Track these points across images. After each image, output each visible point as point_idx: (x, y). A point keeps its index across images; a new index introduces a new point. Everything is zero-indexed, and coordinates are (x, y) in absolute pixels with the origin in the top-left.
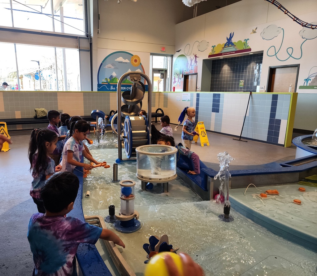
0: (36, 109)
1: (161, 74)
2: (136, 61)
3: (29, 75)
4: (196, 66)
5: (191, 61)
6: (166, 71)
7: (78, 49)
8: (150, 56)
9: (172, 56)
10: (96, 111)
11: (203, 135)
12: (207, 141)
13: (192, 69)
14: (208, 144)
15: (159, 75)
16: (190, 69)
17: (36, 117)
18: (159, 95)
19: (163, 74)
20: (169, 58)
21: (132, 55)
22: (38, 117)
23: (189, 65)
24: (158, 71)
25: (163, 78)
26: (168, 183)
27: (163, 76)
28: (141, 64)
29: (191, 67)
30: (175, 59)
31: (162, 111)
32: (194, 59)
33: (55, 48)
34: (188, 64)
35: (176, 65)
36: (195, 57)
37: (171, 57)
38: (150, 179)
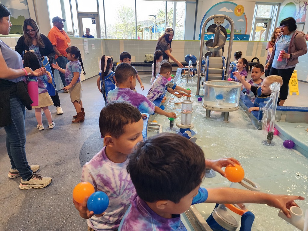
0: (146, 55)
1: (265, 24)
2: (239, 11)
3: (147, 29)
4: (305, 14)
5: (300, 9)
6: (271, 20)
7: (186, 2)
8: (256, 5)
9: (280, 5)
10: (189, 55)
11: (293, 84)
12: (298, 90)
13: (299, 18)
14: (298, 93)
15: (262, 25)
16: (297, 17)
17: (146, 62)
18: (258, 44)
19: (267, 24)
20: (276, 7)
21: (236, 5)
22: (147, 61)
23: (297, 14)
24: (263, 20)
25: (266, 28)
26: (229, 112)
27: (266, 26)
28: (244, 13)
29: (298, 15)
30: (282, 7)
31: (258, 60)
32: (304, 6)
33: (167, 2)
34: (296, 12)
35: (283, 13)
36: (304, 5)
37: (278, 6)
38: (212, 108)
